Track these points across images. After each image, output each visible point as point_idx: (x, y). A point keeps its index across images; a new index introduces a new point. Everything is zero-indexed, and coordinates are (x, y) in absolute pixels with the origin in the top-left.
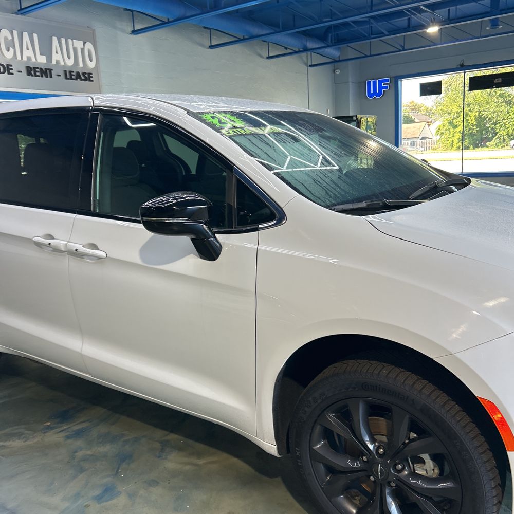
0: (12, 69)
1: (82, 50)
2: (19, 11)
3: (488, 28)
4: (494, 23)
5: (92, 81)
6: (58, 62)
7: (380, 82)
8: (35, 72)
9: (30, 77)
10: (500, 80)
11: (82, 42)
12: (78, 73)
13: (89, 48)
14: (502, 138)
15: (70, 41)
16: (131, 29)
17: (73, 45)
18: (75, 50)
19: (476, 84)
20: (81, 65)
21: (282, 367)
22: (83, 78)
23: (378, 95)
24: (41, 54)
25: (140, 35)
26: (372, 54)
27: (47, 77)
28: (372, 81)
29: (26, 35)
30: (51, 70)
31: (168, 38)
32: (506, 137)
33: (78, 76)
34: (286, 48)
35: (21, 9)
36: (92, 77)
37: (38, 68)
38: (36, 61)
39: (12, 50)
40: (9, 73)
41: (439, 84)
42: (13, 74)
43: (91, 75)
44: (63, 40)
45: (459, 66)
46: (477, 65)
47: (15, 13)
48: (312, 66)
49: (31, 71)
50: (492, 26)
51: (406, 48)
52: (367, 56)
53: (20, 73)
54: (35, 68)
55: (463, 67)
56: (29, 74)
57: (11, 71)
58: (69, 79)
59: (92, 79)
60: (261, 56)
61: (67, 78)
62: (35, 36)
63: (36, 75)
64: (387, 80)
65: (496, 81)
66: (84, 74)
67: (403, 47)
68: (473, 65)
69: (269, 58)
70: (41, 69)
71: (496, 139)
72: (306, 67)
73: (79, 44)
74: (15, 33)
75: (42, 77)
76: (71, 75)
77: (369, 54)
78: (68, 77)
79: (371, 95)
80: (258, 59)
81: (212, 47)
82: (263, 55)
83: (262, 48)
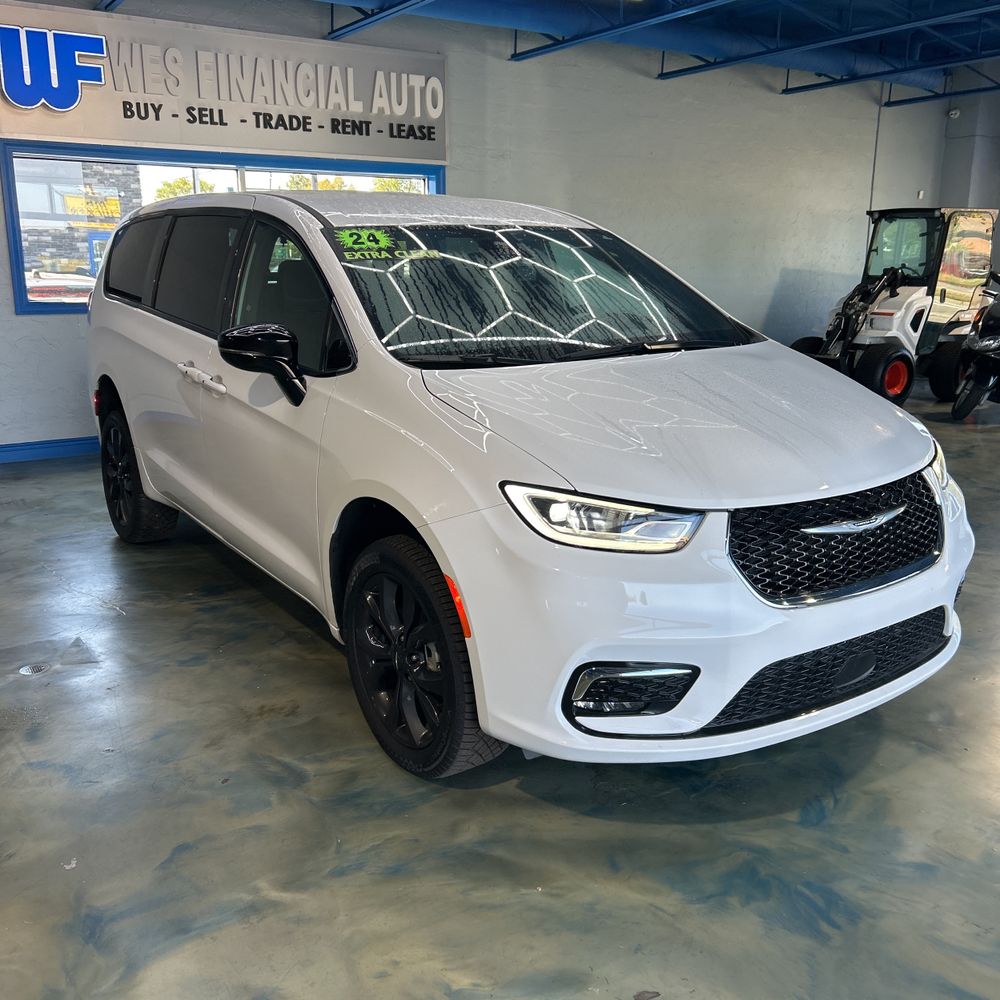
0: (310, 124)
1: (423, 91)
2: (329, 34)
5: (434, 139)
6: (381, 110)
8: (344, 127)
9: (336, 134)
11: (423, 78)
12: (411, 128)
13: (435, 87)
15: (404, 76)
16: (511, 51)
17: (408, 83)
18: (411, 90)
20: (418, 114)
21: (333, 532)
22: (418, 134)
24: (356, 99)
25: (525, 61)
27: (361, 134)
29: (336, 70)
30: (368, 124)
33: (411, 132)
35: (333, 31)
36: (434, 133)
37: (348, 121)
38: (348, 109)
39: (313, 94)
40: (305, 129)
42: (310, 130)
43: (432, 130)
44: (393, 76)
47: (324, 38)
48: (889, 104)
49: (337, 126)
53: (321, 129)
54: (344, 121)
56: (334, 129)
57: (308, 127)
58: (395, 137)
59: (432, 136)
60: (771, 89)
61: (392, 135)
62: (350, 71)
63: (344, 132)
66: (421, 128)
69: (786, 91)
70: (354, 122)
73: (417, 81)
74: (320, 68)
75: (354, 133)
76: (400, 131)
78: (395, 134)
80: (764, 94)
81: (663, 76)
82: (777, 86)
83: (778, 75)
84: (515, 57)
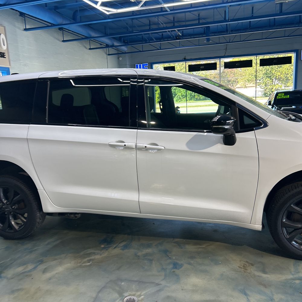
3: (205, 42)
5: (5, 58)
13: (3, 38)
14: (179, 97)
16: (24, 28)
28: (138, 65)
31: (42, 35)
32: (181, 96)
34: (101, 44)
36: (5, 55)
41: (174, 67)
43: (4, 54)
45: (183, 59)
46: (192, 59)
48: (109, 55)
50: (207, 41)
51: (161, 48)
52: (140, 51)
55: (185, 60)
60: (86, 48)
64: (147, 65)
65: (201, 67)
67: (160, 47)
68: (190, 59)
69: (90, 49)
71: (176, 97)
72: (106, 55)
77: (142, 50)
80: (85, 49)
81: (64, 41)
82: (87, 47)
83: (86, 43)
84: (26, 30)
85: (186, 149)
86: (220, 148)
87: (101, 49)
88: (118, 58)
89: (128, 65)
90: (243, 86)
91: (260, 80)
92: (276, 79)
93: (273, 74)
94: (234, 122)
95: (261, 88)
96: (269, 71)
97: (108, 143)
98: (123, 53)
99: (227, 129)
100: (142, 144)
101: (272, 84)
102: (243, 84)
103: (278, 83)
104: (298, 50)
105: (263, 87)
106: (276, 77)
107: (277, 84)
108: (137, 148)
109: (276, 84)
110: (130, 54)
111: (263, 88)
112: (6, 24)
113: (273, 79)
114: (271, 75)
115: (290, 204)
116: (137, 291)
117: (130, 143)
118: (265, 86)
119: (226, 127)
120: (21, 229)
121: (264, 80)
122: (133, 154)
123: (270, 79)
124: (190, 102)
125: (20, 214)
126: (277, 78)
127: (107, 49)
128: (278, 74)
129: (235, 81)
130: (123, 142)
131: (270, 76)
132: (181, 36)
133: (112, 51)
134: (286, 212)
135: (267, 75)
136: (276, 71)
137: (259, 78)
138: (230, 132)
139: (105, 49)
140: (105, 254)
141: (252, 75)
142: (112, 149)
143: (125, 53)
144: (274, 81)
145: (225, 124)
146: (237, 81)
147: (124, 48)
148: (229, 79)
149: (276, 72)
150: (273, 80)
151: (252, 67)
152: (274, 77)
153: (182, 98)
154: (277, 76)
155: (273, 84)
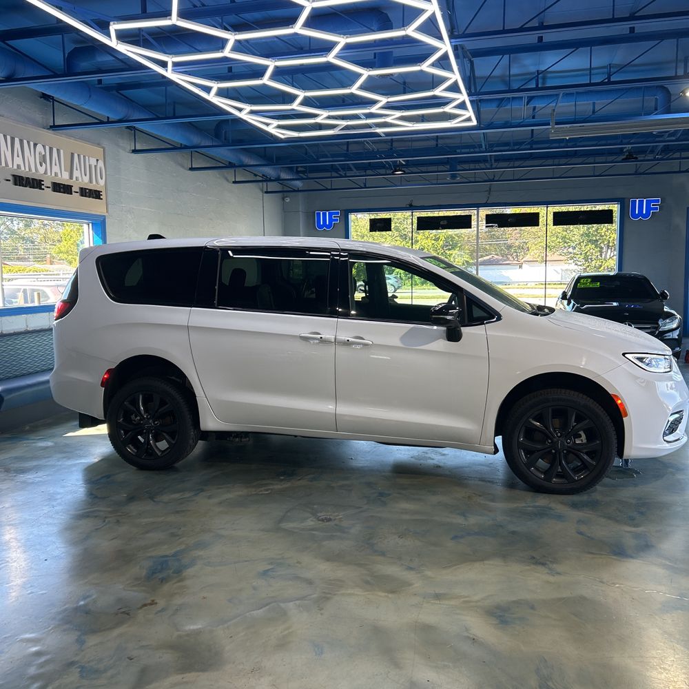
0: (43, 185)
1: (96, 168)
2: (52, 127)
4: (453, 176)
5: (102, 199)
6: (77, 178)
7: (330, 215)
8: (60, 188)
9: (55, 192)
10: (445, 222)
12: (91, 191)
13: (101, 166)
15: (87, 158)
17: (89, 162)
18: (90, 167)
19: (424, 224)
22: (94, 195)
23: (328, 227)
24: (65, 171)
26: (333, 188)
27: (68, 194)
28: (322, 213)
29: (55, 150)
30: (71, 187)
34: (256, 175)
35: (55, 126)
36: (102, 195)
37: (62, 184)
38: (62, 177)
39: (44, 165)
40: (40, 189)
41: (388, 221)
42: (43, 189)
43: (101, 193)
44: (82, 157)
45: (408, 206)
46: (424, 206)
47: (49, 129)
48: (267, 192)
49: (56, 187)
51: (367, 186)
52: (327, 189)
53: (48, 189)
54: (60, 184)
55: (411, 207)
56: (54, 189)
59: (101, 197)
60: (228, 180)
61: (82, 195)
62: (62, 152)
63: (59, 192)
64: (338, 213)
65: (442, 223)
66: (95, 191)
67: (365, 185)
68: (421, 206)
69: (235, 182)
70: (64, 185)
72: (261, 193)
73: (93, 161)
74: (47, 148)
75: (64, 193)
76: (86, 193)
77: (330, 188)
79: (320, 227)
80: (225, 183)
81: (192, 169)
82: (229, 178)
83: (229, 173)
84: (135, 151)
85: (400, 345)
86: (442, 345)
87: (254, 184)
88: (283, 199)
89: (301, 213)
90: (538, 259)
91: (574, 248)
92: (608, 246)
93: (601, 236)
94: (459, 313)
95: (576, 264)
96: (594, 229)
97: (298, 335)
98: (294, 191)
99: (450, 320)
100: (343, 337)
101: (601, 255)
102: (538, 254)
103: (612, 254)
104: (624, 199)
105: (579, 263)
106: (609, 242)
107: (610, 258)
108: (337, 342)
109: (608, 257)
110: (306, 193)
111: (580, 265)
112: (105, 143)
113: (602, 245)
114: (598, 238)
115: (528, 418)
116: (334, 512)
117: (328, 335)
118: (586, 261)
119: (449, 318)
120: (164, 454)
121: (583, 247)
122: (331, 350)
123: (596, 247)
124: (422, 288)
125: (165, 432)
126: (611, 244)
127: (265, 184)
128: (613, 236)
129: (523, 248)
130: (319, 334)
131: (597, 241)
132: (404, 165)
133: (273, 186)
134: (524, 428)
135: (589, 236)
136: (608, 229)
137: (572, 244)
138: (453, 325)
139: (261, 184)
140: (288, 485)
141: (557, 237)
142: (304, 342)
143: (298, 191)
144: (604, 250)
145: (447, 314)
146: (525, 247)
147: (299, 184)
148: (509, 242)
149: (609, 231)
150: (602, 248)
151: (538, 225)
152: (603, 242)
153: (406, 280)
154: (611, 239)
155: (603, 256)
